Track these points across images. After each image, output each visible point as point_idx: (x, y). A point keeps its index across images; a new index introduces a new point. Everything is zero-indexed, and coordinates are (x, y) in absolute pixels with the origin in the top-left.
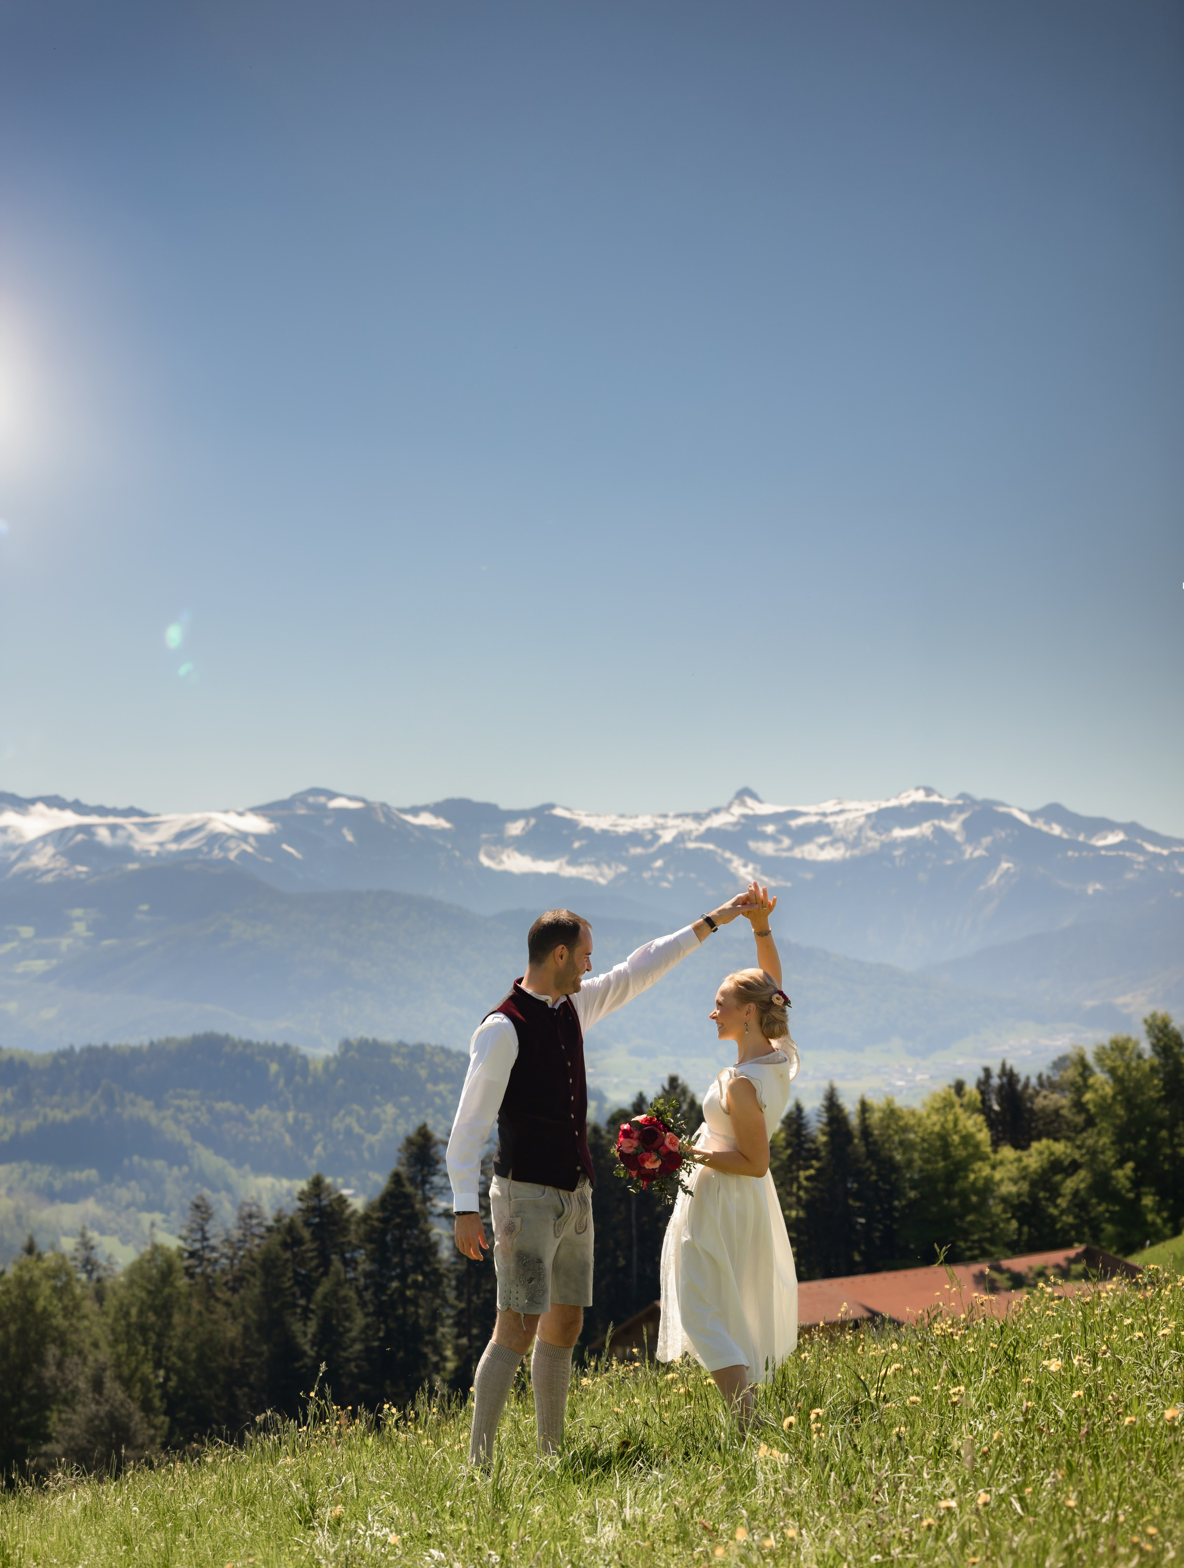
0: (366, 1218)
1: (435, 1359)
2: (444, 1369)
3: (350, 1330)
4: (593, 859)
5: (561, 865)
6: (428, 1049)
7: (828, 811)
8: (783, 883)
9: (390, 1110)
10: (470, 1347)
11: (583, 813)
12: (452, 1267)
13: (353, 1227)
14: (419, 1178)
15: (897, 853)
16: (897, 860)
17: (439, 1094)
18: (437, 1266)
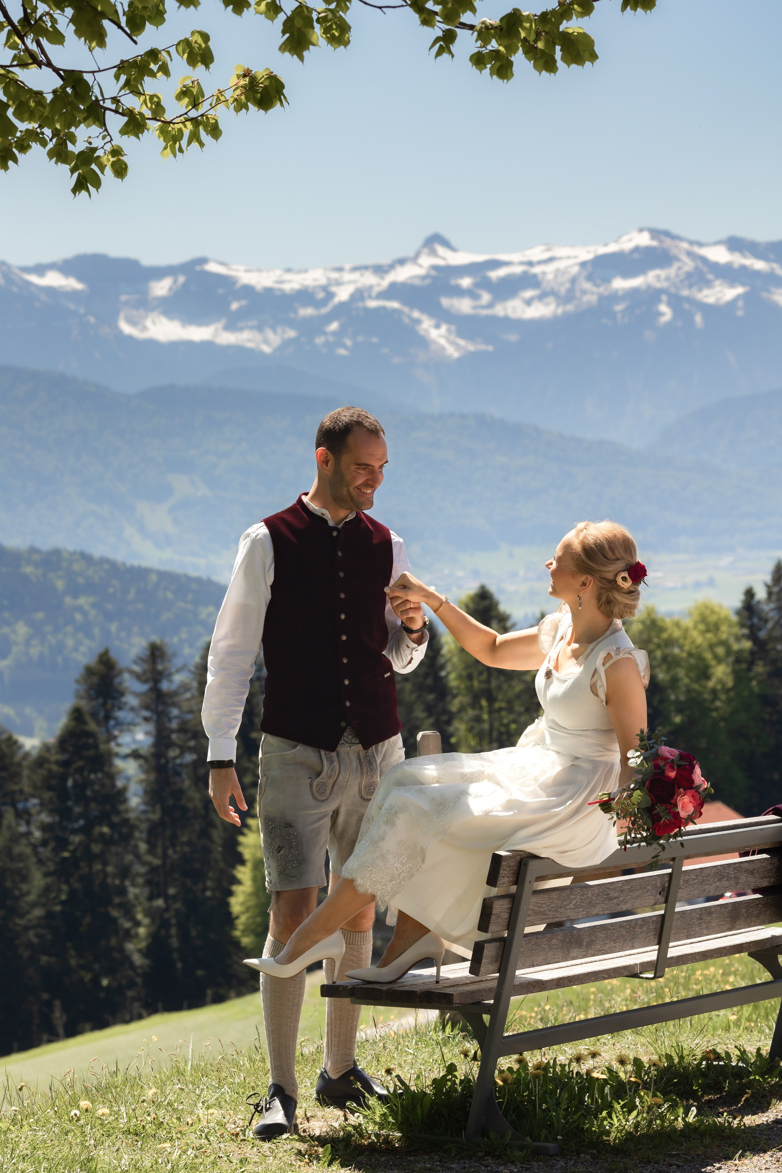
0: (41, 762)
1: (127, 925)
2: (137, 935)
3: (28, 893)
4: (255, 323)
5: (216, 331)
6: (65, 555)
7: (535, 259)
8: (482, 347)
9: (22, 630)
10: (167, 910)
11: (242, 268)
12: (143, 817)
13: (26, 772)
14: (102, 714)
15: (619, 308)
16: (619, 316)
17: (80, 609)
18: (126, 816)
